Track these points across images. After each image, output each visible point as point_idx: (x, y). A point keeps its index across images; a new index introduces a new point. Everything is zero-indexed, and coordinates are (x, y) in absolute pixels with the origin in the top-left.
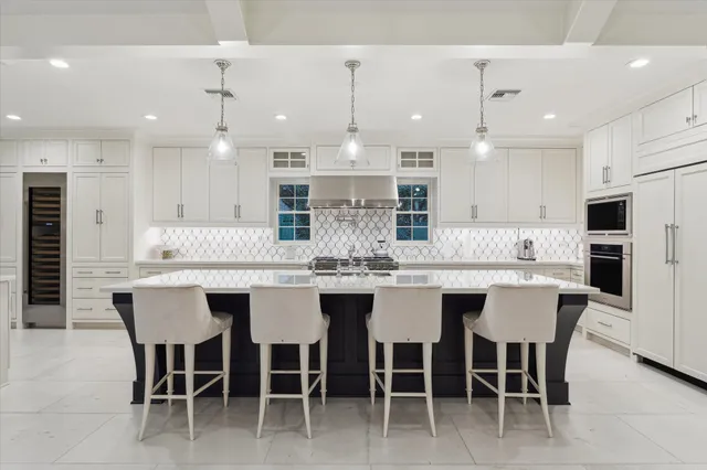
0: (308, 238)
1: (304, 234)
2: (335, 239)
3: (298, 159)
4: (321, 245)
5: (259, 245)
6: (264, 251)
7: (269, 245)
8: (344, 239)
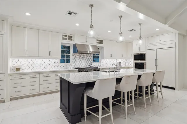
0: (70, 62)
1: (68, 61)
2: (78, 62)
3: (70, 38)
4: (74, 64)
5: (54, 65)
6: (56, 67)
7: (58, 64)
8: (81, 62)
